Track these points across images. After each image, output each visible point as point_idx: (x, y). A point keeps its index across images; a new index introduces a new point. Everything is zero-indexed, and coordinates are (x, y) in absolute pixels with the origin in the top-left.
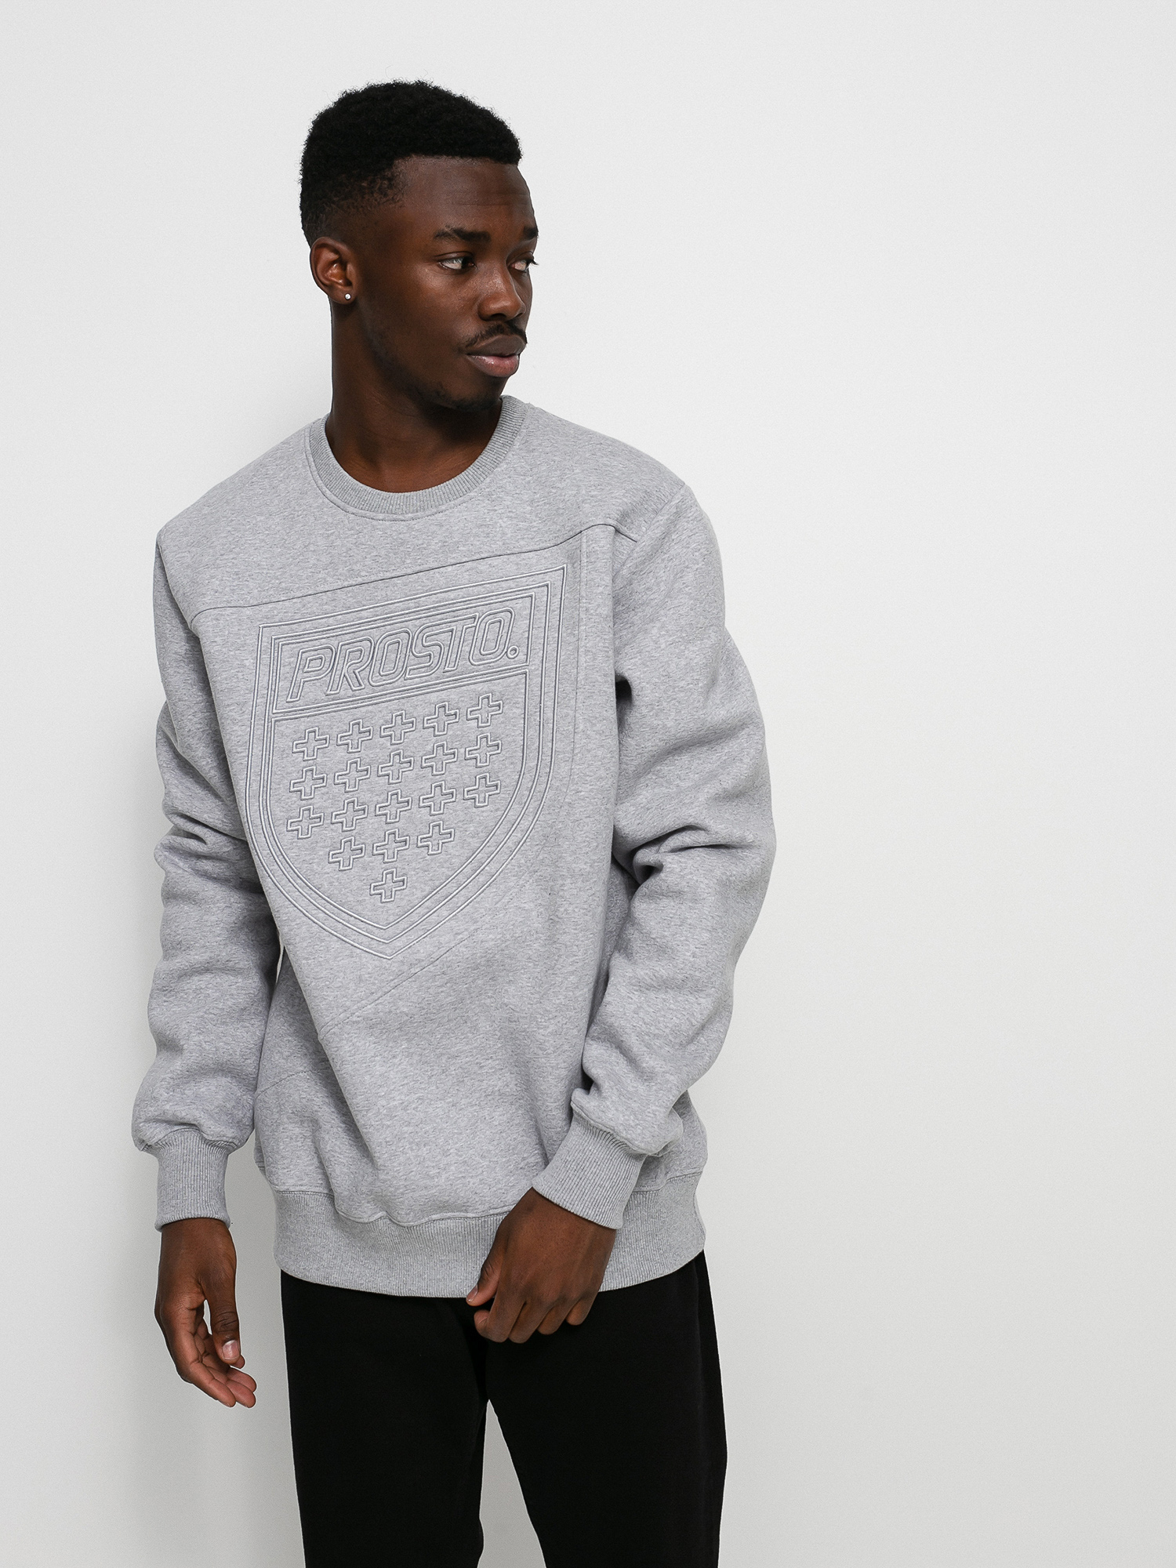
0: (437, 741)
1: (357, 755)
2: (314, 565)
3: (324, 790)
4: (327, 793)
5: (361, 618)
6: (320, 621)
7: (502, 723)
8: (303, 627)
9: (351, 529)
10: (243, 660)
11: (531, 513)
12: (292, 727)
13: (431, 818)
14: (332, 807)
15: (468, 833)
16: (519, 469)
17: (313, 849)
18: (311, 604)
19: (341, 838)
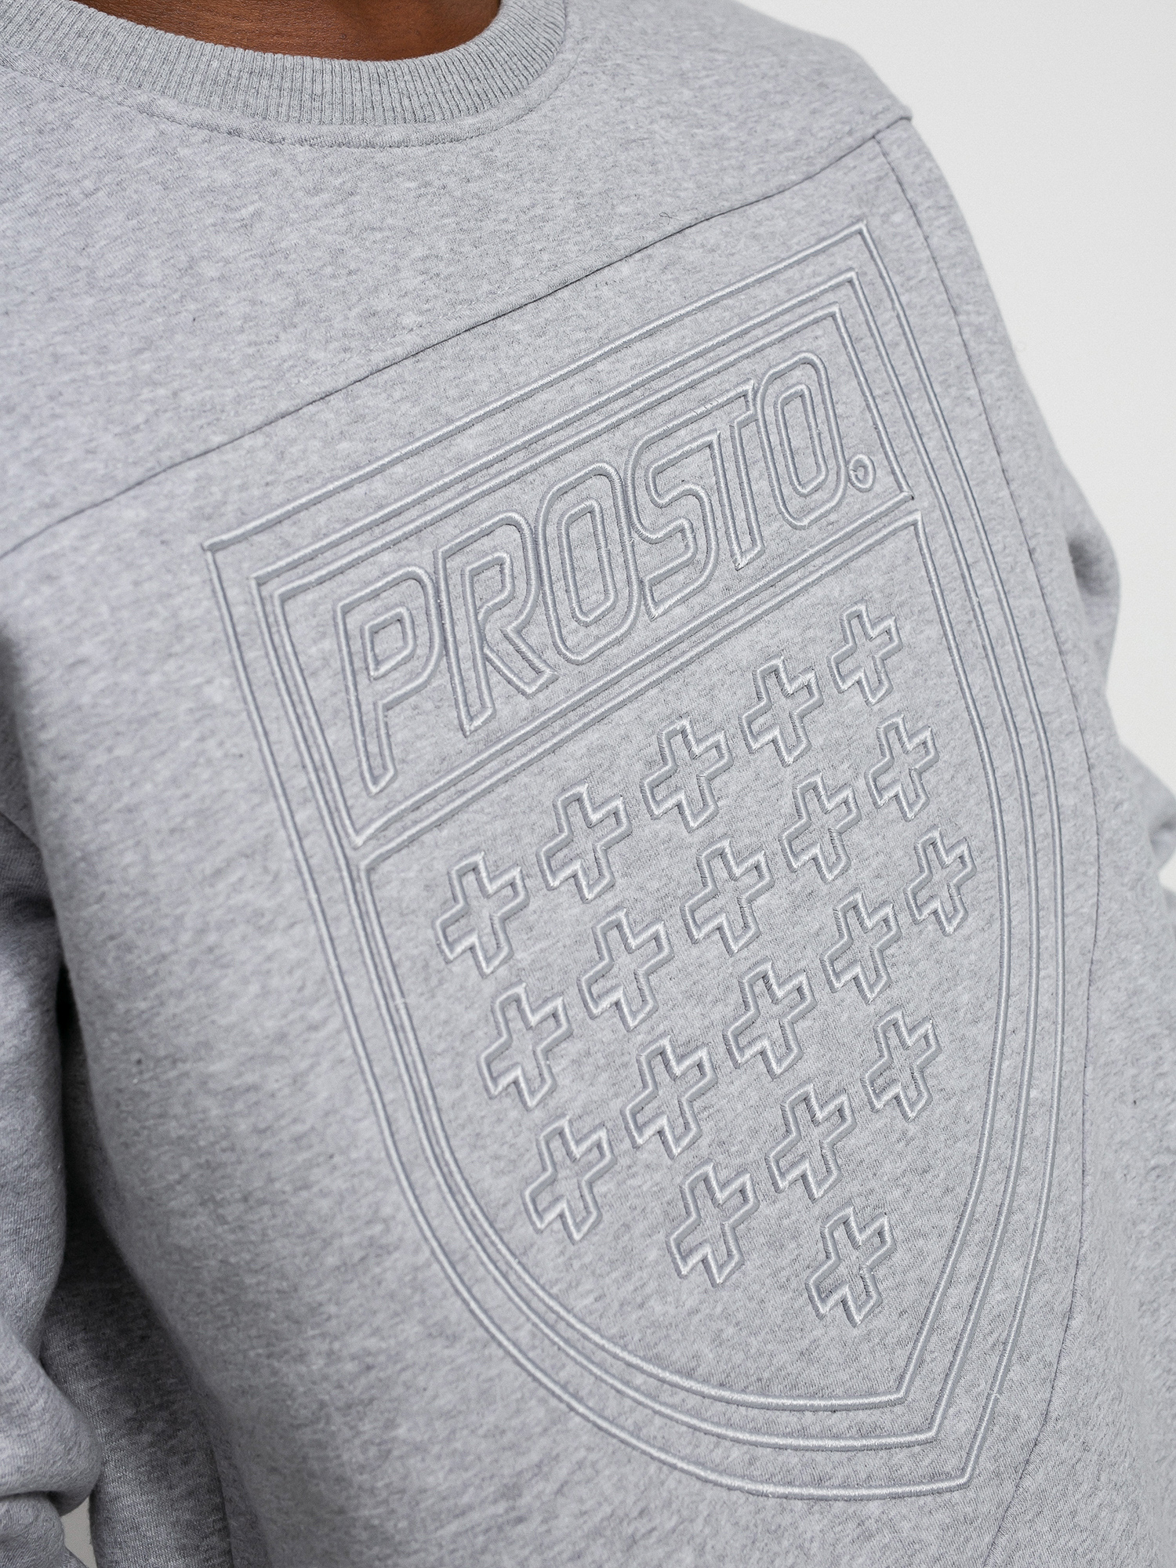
1: (609, 900)
2: (246, 318)
3: (572, 1048)
4: (588, 1054)
6: (346, 496)
8: (310, 526)
9: (317, 191)
10: (199, 687)
12: (412, 874)
13: (872, 1009)
14: (617, 1095)
17: (629, 1253)
19: (678, 1180)
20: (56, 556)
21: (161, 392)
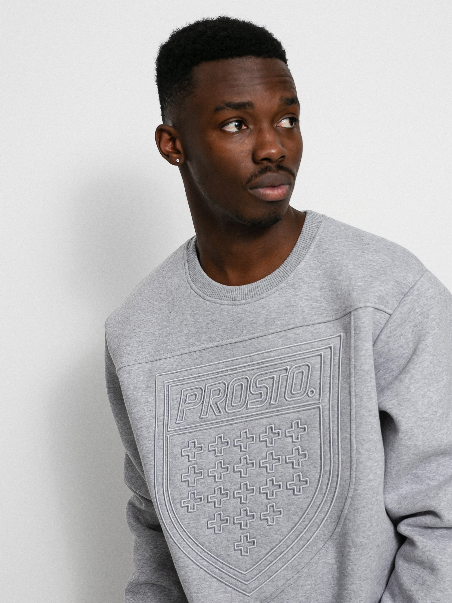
0: (268, 450)
1: (221, 458)
2: (187, 334)
3: (202, 480)
4: (204, 483)
5: (218, 369)
6: (193, 370)
7: (307, 440)
8: (183, 375)
9: (208, 311)
10: (147, 398)
11: (320, 297)
12: (180, 439)
13: (268, 501)
14: (207, 492)
15: (291, 512)
16: (313, 265)
17: (198, 519)
18: (187, 359)
19: (214, 512)
20: (132, 370)
21: (165, 345)
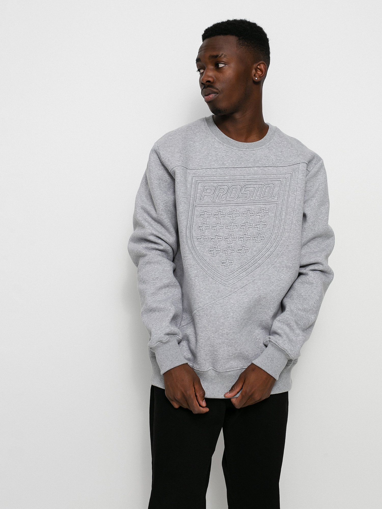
0: (246, 220)
1: (219, 221)
3: (208, 230)
4: (210, 231)
5: (225, 179)
6: (211, 177)
7: (268, 218)
8: (206, 178)
9: (225, 151)
11: (281, 155)
12: (200, 209)
13: (242, 244)
15: (253, 250)
17: (204, 248)
18: (209, 171)
19: (213, 246)
21: (198, 163)
